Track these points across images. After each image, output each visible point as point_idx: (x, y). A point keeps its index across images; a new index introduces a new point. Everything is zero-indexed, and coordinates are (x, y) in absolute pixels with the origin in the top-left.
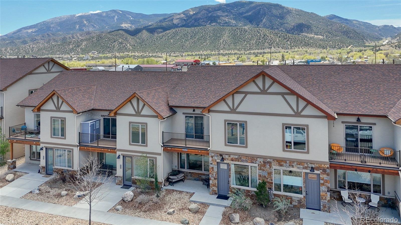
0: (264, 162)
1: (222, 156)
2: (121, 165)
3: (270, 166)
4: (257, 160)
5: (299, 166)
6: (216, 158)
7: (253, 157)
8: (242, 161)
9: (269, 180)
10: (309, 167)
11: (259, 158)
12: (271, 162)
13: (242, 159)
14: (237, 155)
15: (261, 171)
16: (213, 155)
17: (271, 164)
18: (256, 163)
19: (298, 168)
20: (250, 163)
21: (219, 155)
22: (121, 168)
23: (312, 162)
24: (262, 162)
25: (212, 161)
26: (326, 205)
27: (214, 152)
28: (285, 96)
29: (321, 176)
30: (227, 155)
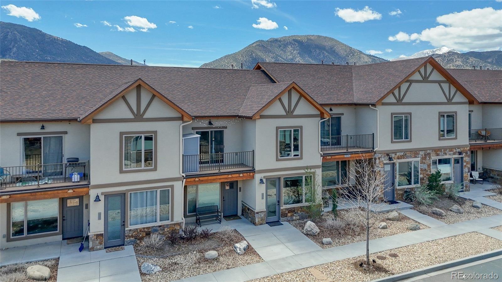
0: (425, 155)
1: (388, 155)
2: (263, 194)
3: (430, 157)
4: (419, 154)
5: (450, 153)
6: (383, 159)
7: (416, 151)
8: (407, 157)
9: (428, 172)
10: (457, 152)
11: (420, 151)
12: (430, 153)
13: (407, 155)
14: (402, 152)
15: (422, 165)
16: (379, 156)
17: (430, 155)
18: (418, 157)
19: (450, 154)
20: (413, 158)
21: (386, 155)
22: (263, 198)
23: (459, 147)
24: (423, 155)
25: (379, 163)
26: (467, 185)
27: (381, 152)
28: (442, 84)
29: (464, 159)
30: (393, 153)
